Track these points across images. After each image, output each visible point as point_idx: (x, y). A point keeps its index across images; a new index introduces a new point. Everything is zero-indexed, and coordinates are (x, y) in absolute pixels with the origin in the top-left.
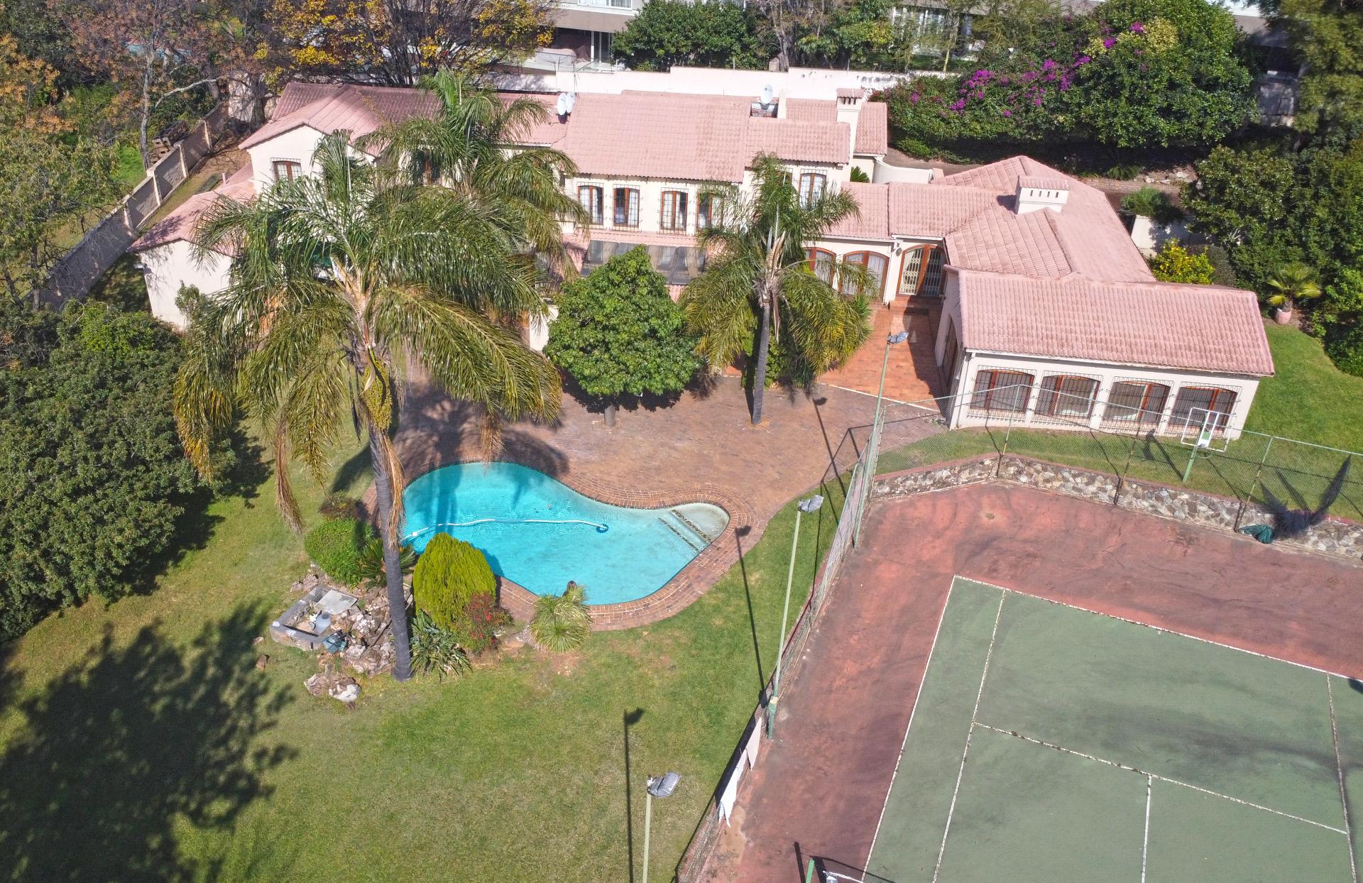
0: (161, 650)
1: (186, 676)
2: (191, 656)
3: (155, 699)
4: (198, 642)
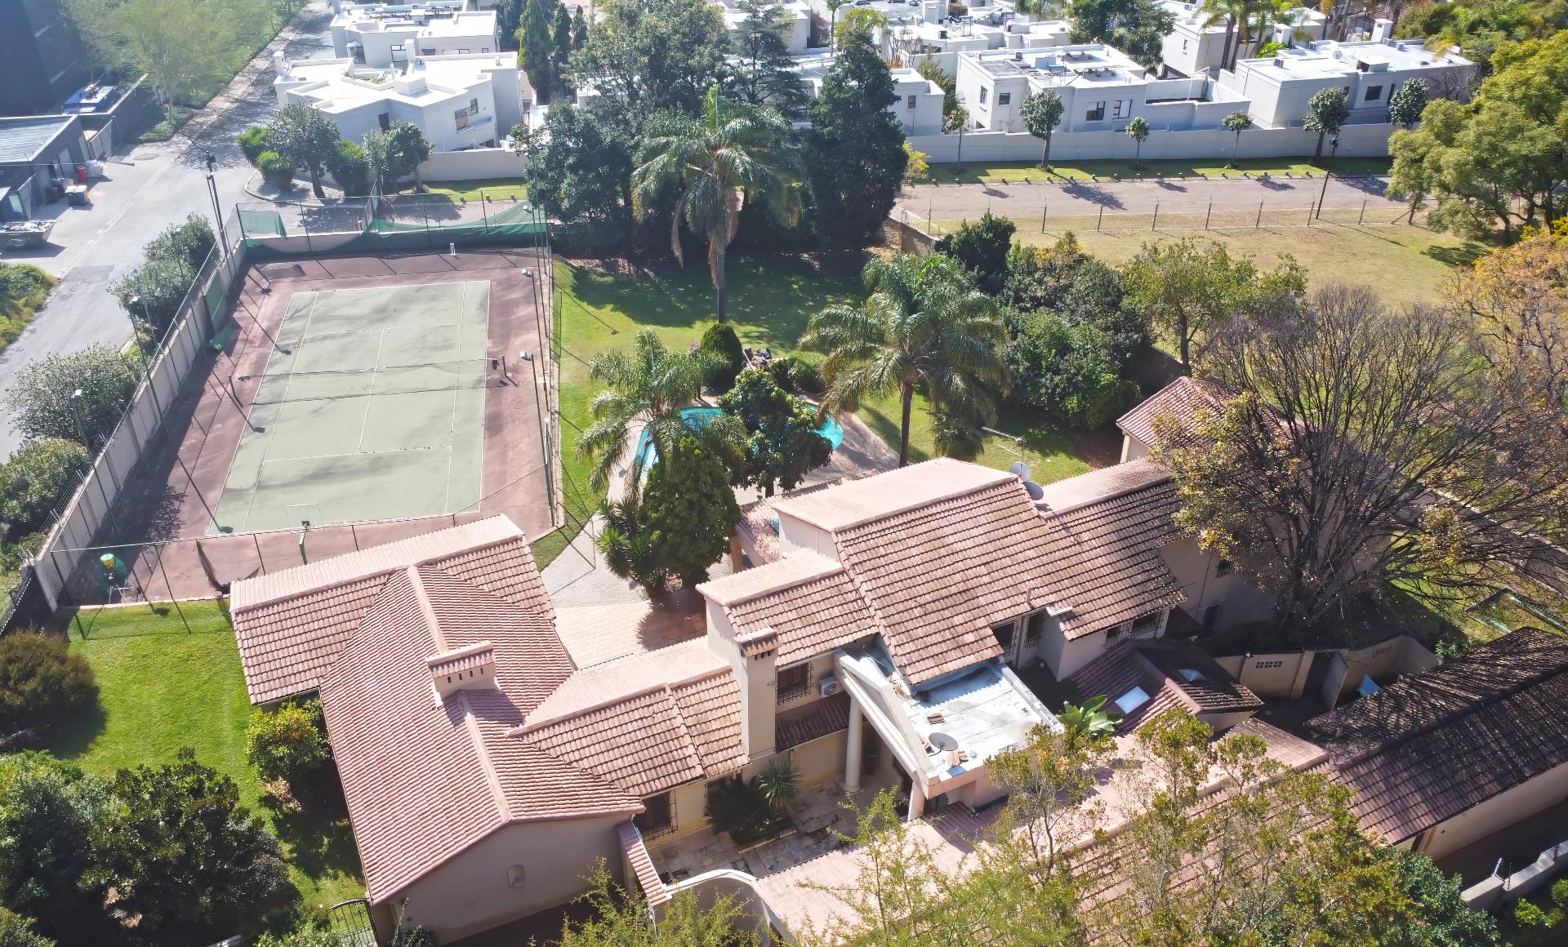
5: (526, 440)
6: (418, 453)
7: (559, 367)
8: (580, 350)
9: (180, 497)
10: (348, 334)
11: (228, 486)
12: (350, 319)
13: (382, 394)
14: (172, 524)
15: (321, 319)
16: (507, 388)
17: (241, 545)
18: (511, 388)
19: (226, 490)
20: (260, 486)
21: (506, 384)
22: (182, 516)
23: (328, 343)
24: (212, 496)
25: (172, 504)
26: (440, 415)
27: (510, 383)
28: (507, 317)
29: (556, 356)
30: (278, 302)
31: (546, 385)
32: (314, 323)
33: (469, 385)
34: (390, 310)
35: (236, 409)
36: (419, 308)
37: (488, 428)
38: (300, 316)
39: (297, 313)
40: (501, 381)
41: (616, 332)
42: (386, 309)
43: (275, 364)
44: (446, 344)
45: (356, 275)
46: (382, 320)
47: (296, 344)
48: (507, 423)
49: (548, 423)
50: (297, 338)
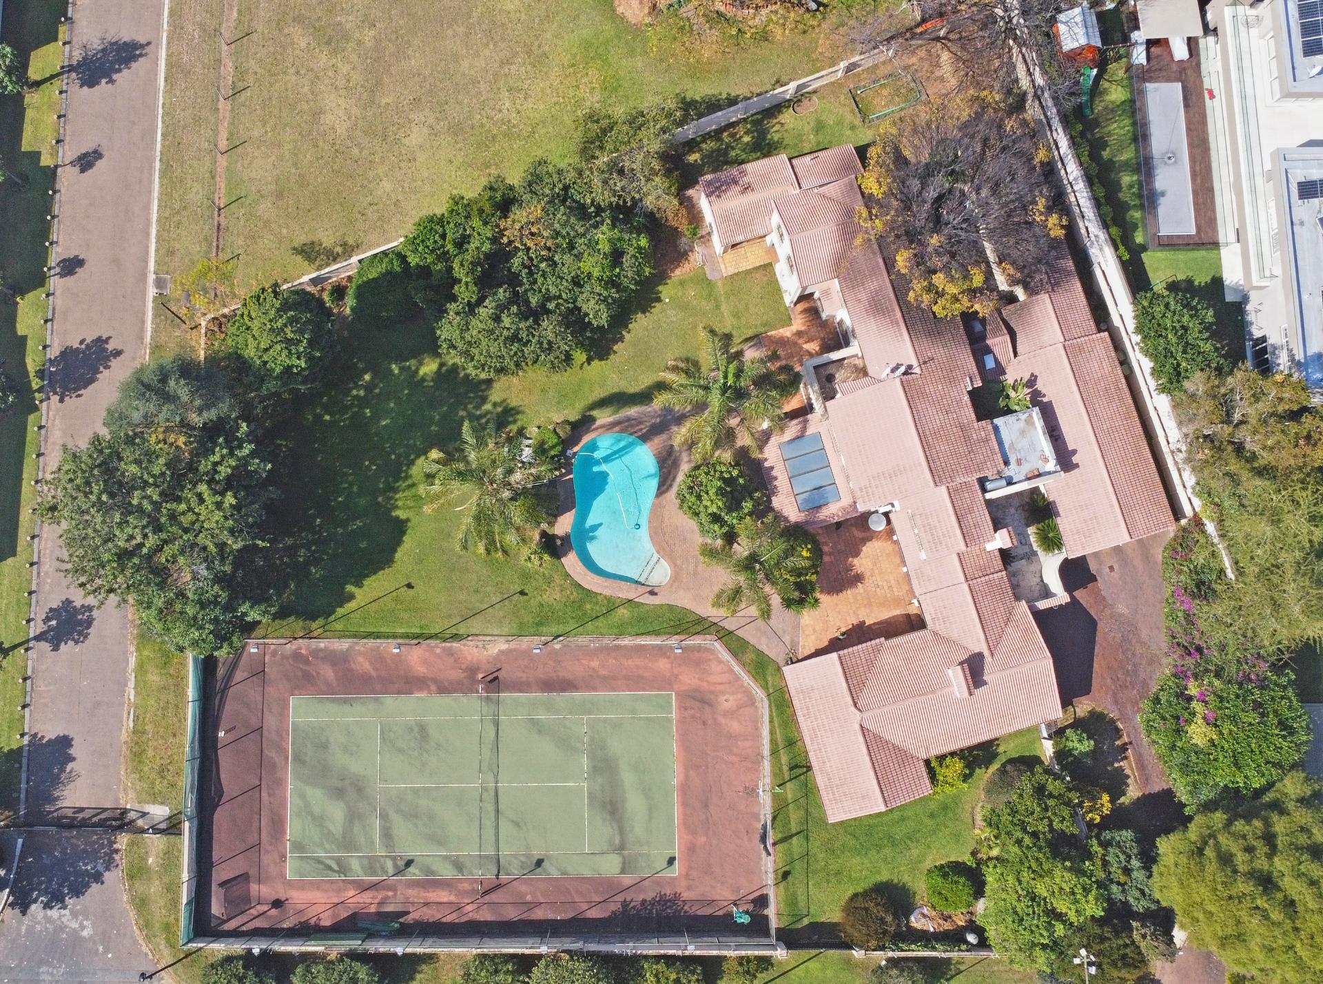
0: (485, 393)
1: (478, 413)
2: (488, 407)
3: (465, 409)
4: (495, 405)
5: (585, 662)
6: (592, 739)
7: (477, 635)
8: (450, 616)
9: (625, 904)
10: (384, 816)
11: (618, 870)
12: (353, 816)
13: (496, 776)
14: (658, 902)
15: (347, 843)
16: (500, 677)
17: (691, 849)
18: (501, 675)
19: (623, 871)
20: (620, 848)
21: (496, 678)
22: (650, 896)
23: (395, 832)
24: (627, 880)
25: (634, 907)
26: (538, 727)
27: (495, 675)
28: (370, 677)
29: (456, 637)
30: (303, 889)
31: (504, 647)
32: (357, 850)
33: (493, 707)
34: (339, 784)
35: (504, 889)
36: (339, 759)
37: (564, 690)
38: (338, 864)
39: (330, 868)
40: (491, 681)
41: (409, 586)
42: (337, 789)
43: (429, 871)
44: (416, 730)
45: (256, 824)
46: (360, 790)
47: (394, 859)
48: (558, 676)
49: (564, 646)
50: (382, 859)
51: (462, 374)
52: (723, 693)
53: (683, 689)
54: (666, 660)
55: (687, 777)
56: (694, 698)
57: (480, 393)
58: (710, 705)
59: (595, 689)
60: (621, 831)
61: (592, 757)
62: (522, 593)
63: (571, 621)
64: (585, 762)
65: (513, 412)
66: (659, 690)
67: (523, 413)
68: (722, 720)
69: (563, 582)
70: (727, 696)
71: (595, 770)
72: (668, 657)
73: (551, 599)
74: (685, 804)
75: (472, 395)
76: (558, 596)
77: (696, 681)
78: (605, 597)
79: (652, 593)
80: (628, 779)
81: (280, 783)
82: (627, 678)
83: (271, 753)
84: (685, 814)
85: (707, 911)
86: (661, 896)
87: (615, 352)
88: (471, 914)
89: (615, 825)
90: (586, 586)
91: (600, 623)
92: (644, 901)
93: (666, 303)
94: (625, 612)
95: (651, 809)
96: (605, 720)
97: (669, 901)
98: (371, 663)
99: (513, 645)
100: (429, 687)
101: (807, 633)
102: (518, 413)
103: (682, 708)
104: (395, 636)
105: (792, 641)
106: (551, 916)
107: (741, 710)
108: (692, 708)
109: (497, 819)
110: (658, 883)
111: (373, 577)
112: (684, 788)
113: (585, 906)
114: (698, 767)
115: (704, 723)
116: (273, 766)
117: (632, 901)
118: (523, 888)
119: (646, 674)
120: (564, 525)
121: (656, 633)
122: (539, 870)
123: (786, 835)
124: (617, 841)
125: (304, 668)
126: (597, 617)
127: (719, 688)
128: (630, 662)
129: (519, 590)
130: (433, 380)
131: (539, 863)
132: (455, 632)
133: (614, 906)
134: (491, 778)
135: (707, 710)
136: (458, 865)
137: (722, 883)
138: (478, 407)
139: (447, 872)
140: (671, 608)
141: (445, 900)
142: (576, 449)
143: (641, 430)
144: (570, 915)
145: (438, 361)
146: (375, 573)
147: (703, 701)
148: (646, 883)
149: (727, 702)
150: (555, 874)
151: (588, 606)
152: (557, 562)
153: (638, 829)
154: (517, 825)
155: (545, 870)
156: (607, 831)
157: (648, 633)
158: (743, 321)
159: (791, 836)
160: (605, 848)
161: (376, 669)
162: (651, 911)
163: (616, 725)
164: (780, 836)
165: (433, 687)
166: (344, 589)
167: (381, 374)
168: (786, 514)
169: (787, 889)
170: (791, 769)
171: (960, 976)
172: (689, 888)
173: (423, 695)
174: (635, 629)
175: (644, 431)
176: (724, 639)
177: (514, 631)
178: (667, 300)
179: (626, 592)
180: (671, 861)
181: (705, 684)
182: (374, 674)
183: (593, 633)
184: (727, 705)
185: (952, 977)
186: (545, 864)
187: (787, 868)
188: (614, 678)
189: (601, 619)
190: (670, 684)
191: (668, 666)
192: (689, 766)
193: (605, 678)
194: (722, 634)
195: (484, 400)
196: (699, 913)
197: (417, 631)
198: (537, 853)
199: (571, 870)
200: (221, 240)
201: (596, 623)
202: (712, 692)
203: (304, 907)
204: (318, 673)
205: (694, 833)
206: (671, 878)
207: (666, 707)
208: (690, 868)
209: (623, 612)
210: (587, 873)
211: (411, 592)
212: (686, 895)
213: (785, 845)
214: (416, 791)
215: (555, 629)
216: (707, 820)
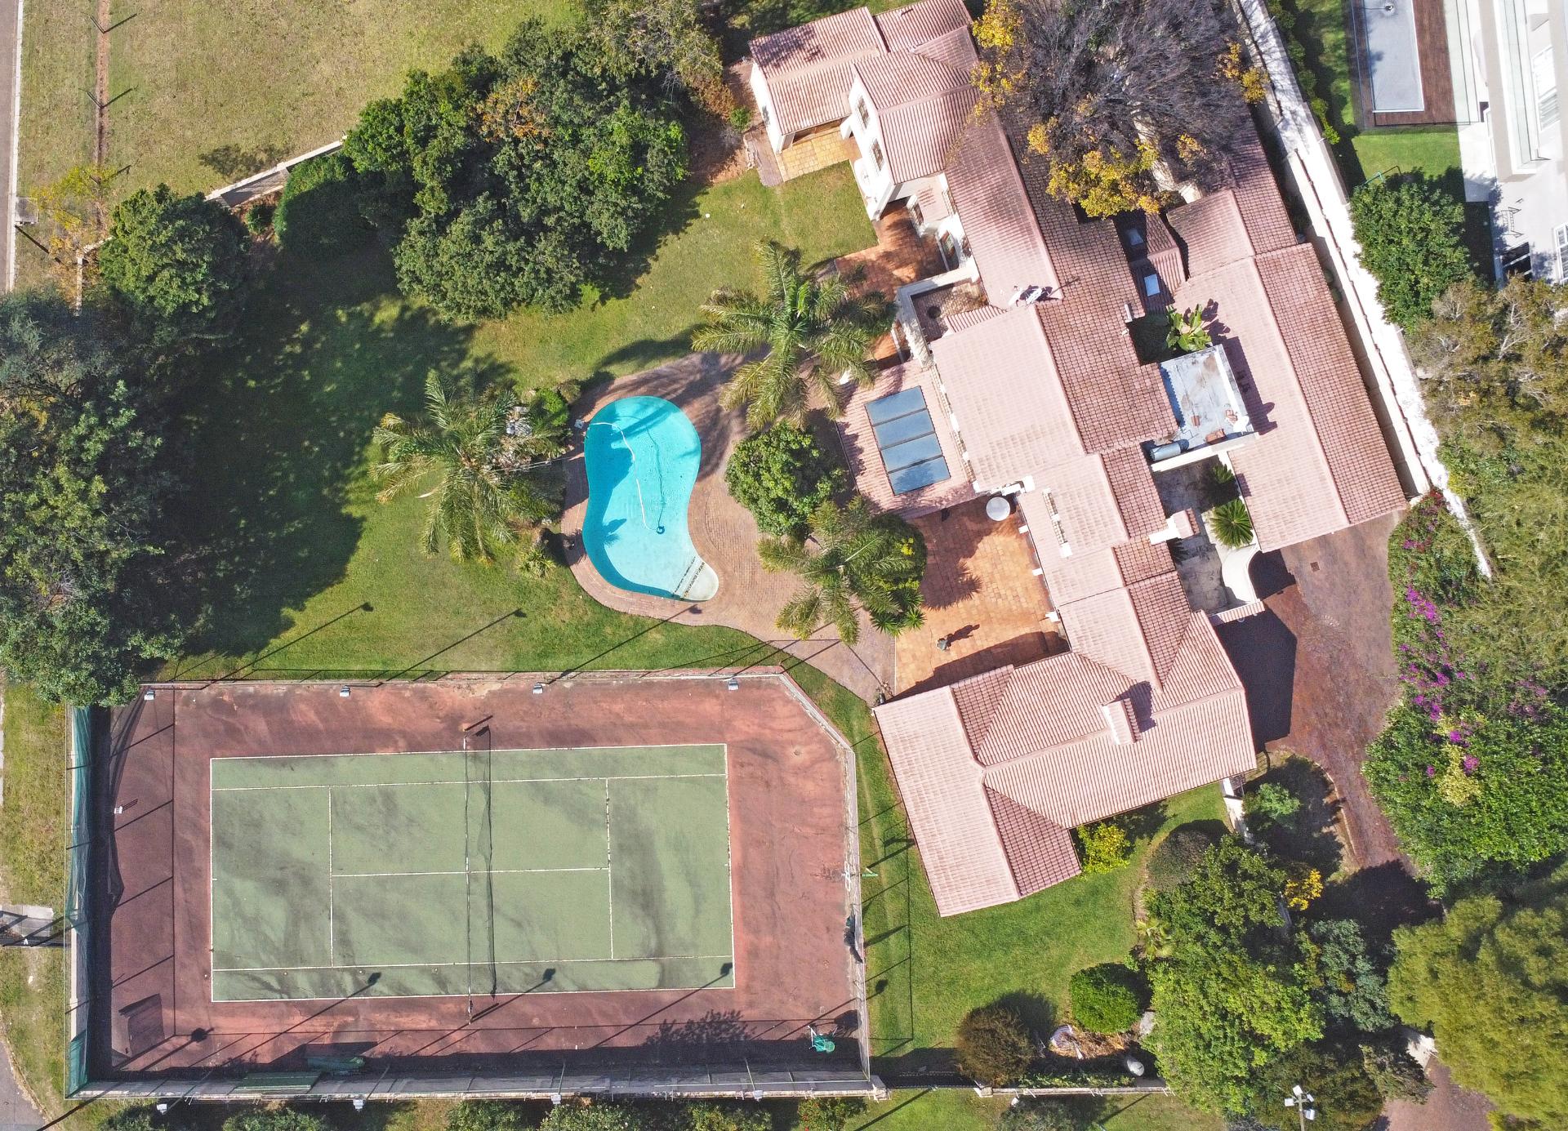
0: (464, 346)
1: (455, 372)
2: (468, 364)
3: (437, 368)
4: (477, 361)
5: (604, 705)
6: (617, 808)
7: (459, 672)
8: (422, 647)
9: (665, 1027)
10: (339, 917)
11: (654, 983)
12: (298, 917)
13: (489, 859)
14: (710, 1024)
15: (292, 953)
16: (492, 727)
17: (753, 953)
18: (493, 725)
19: (661, 984)
20: (657, 954)
21: (486, 729)
22: (698, 1015)
23: (354, 936)
24: (668, 995)
25: (677, 1032)
26: (545, 795)
27: (484, 724)
28: (318, 732)
29: (431, 675)
30: (233, 1016)
31: (496, 687)
32: (303, 962)
33: (483, 767)
34: (279, 874)
35: (503, 1010)
36: (277, 841)
37: (578, 743)
38: (280, 981)
39: (269, 987)
40: (478, 734)
41: (367, 607)
42: (275, 881)
43: (401, 988)
44: (379, 800)
45: (168, 930)
46: (306, 881)
47: (354, 973)
48: (569, 725)
49: (577, 684)
50: (338, 975)
51: (432, 321)
52: (792, 743)
53: (737, 739)
54: (714, 701)
55: (745, 857)
56: (753, 751)
57: (457, 347)
58: (775, 760)
59: (619, 741)
60: (659, 931)
61: (618, 831)
62: (519, 614)
63: (585, 650)
64: (607, 838)
65: (502, 370)
66: (706, 740)
67: (516, 371)
68: (792, 780)
69: (573, 598)
70: (797, 748)
71: (622, 849)
72: (717, 697)
73: (558, 620)
74: (742, 892)
75: (446, 349)
76: (567, 617)
77: (756, 728)
78: (631, 616)
79: (694, 610)
80: (666, 861)
81: (199, 874)
82: (663, 725)
83: (185, 835)
84: (743, 906)
85: (776, 1035)
86: (713, 1016)
87: (639, 287)
88: (458, 1045)
89: (650, 923)
90: (606, 603)
91: (626, 651)
92: (691, 1023)
93: (705, 219)
94: (658, 636)
95: (698, 900)
96: (634, 782)
97: (725, 1022)
98: (317, 713)
99: (508, 684)
100: (396, 742)
101: (904, 660)
102: (509, 371)
103: (737, 764)
104: (348, 675)
105: (885, 672)
106: (565, 1045)
107: (817, 766)
108: (750, 764)
109: (491, 917)
110: (708, 999)
111: (318, 597)
112: (742, 872)
113: (610, 1032)
114: (759, 843)
115: (767, 784)
116: (189, 851)
117: (674, 1023)
118: (528, 1009)
119: (688, 720)
120: (574, 521)
121: (701, 665)
122: (549, 984)
123: (882, 932)
124: (653, 943)
125: (230, 720)
126: (620, 645)
127: (787, 736)
128: (666, 703)
129: (514, 609)
130: (392, 330)
131: (549, 974)
132: (429, 667)
133: (651, 1031)
134: (480, 861)
135: (771, 765)
136: (441, 981)
137: (796, 998)
138: (455, 364)
139: (426, 989)
140: (720, 629)
141: (424, 1026)
142: (587, 418)
143: (676, 390)
144: (592, 1043)
145: (399, 303)
146: (321, 591)
147: (765, 755)
148: (692, 998)
149: (799, 755)
150: (571, 989)
151: (608, 630)
152: (562, 569)
153: (681, 928)
154: (519, 925)
155: (556, 984)
156: (639, 931)
157: (690, 665)
158: (811, 241)
159: (887, 934)
160: (637, 954)
161: (325, 720)
162: (699, 1037)
163: (649, 790)
164: (872, 934)
165: (402, 743)
166: (279, 612)
167: (323, 323)
168: (875, 499)
169: (883, 1005)
170: (887, 843)
171: (1118, 1117)
172: (751, 1005)
173: (389, 753)
174: (674, 660)
175: (680, 392)
176: (792, 671)
177: (509, 665)
178: (708, 216)
179: (659, 610)
180: (726, 969)
181: (767, 731)
182: (321, 726)
183: (615, 666)
184: (797, 760)
185: (1107, 1118)
186: (556, 976)
187: (883, 977)
188: (646, 726)
189: (627, 647)
190: (721, 733)
191: (718, 708)
192: (749, 842)
193: (632, 726)
194: (790, 663)
195: (462, 355)
196: (764, 1037)
197: (379, 667)
198: (545, 963)
199: (591, 984)
200: (104, 148)
201: (619, 652)
202: (776, 742)
203: (234, 1038)
204: (246, 728)
205: (756, 932)
206: (727, 992)
207: (716, 764)
208: (752, 978)
209: (656, 637)
210: (615, 988)
211: (369, 616)
212: (747, 1014)
213: (880, 945)
214: (381, 882)
215: (563, 662)
216: (774, 914)
